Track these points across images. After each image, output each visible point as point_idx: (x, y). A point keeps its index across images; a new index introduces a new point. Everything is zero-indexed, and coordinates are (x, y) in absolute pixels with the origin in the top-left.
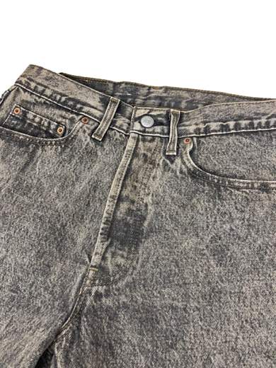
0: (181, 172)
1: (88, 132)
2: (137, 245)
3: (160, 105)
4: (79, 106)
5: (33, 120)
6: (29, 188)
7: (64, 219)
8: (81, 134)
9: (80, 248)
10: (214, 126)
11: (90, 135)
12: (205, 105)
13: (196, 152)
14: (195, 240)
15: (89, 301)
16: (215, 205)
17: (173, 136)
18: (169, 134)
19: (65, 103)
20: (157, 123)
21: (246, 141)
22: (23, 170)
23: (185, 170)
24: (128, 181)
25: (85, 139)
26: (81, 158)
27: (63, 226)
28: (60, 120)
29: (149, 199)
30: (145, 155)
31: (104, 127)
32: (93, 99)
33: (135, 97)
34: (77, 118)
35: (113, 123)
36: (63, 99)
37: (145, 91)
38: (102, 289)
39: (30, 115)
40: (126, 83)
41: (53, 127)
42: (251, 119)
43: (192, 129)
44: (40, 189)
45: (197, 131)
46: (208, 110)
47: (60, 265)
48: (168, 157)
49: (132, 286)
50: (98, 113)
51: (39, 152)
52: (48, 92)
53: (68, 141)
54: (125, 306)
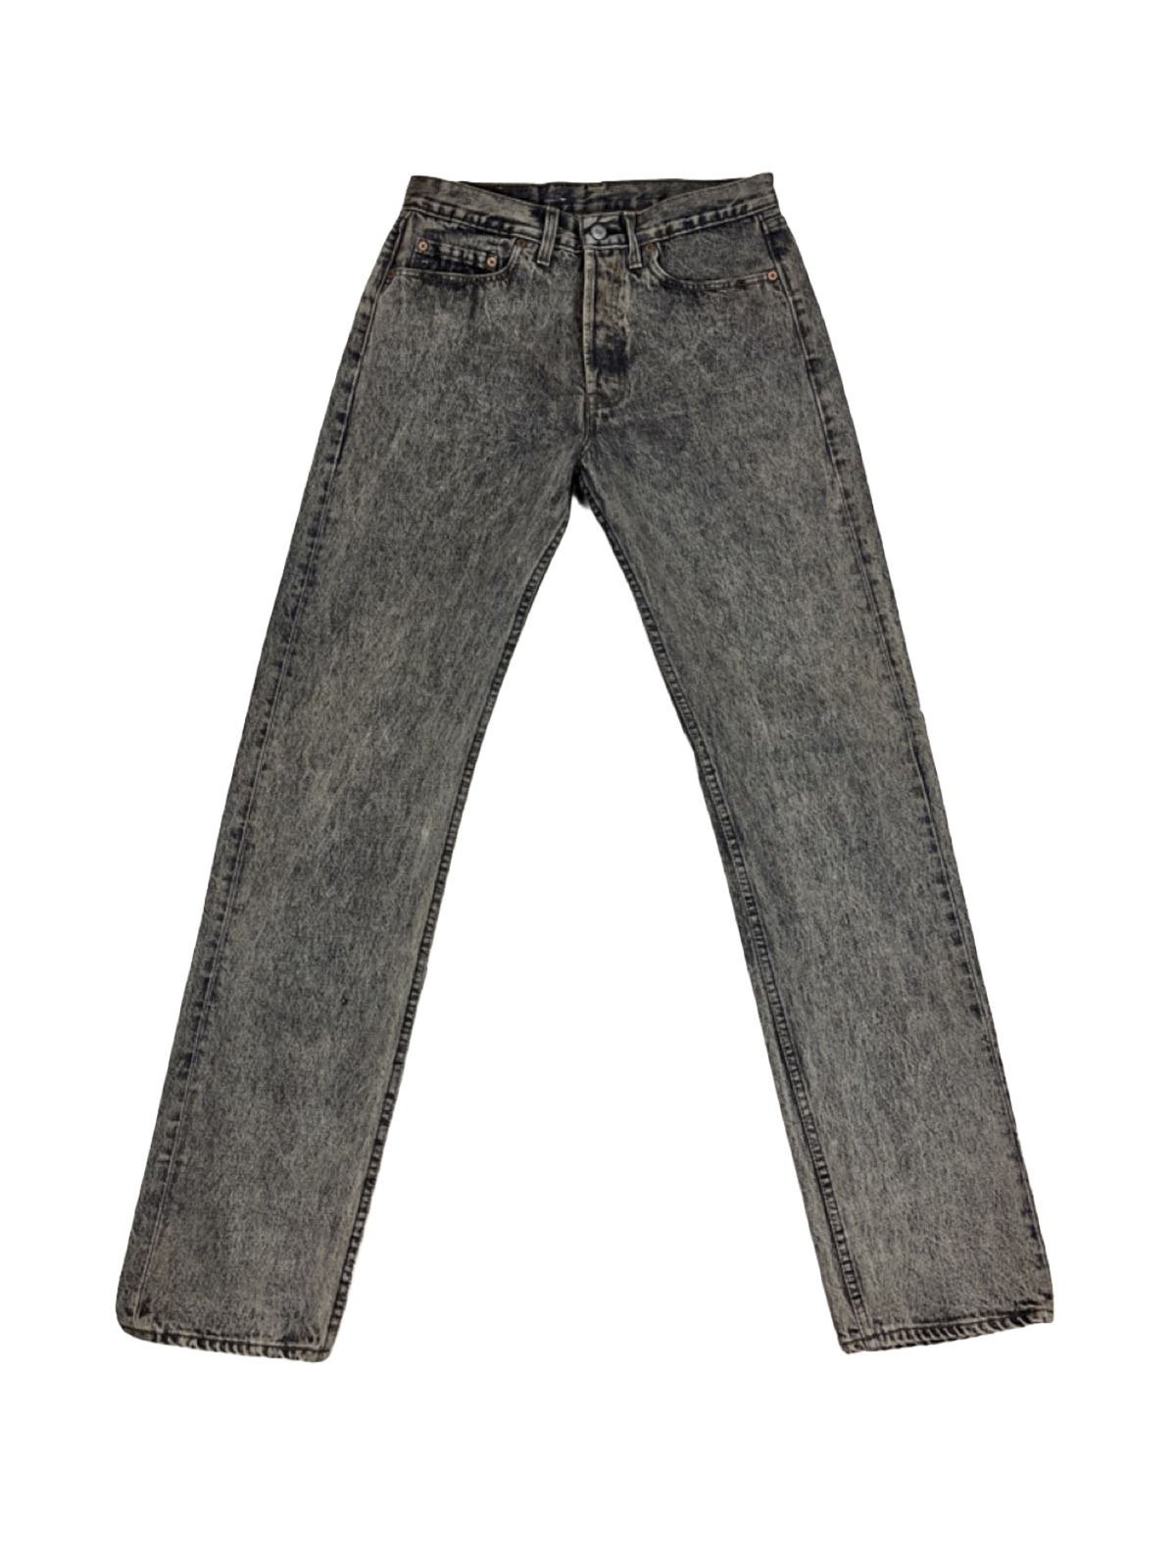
0: (652, 285)
1: (531, 257)
2: (625, 372)
3: (607, 209)
4: (507, 226)
5: (451, 255)
6: (486, 336)
7: (540, 359)
8: (523, 261)
9: (569, 384)
10: (676, 224)
11: (535, 260)
12: (660, 199)
13: (663, 259)
14: (681, 352)
15: (599, 421)
16: (695, 312)
17: (633, 244)
18: (627, 242)
19: (487, 224)
20: (610, 232)
21: (714, 236)
22: (472, 316)
23: (656, 281)
24: (599, 306)
25: (531, 268)
26: (532, 291)
27: (542, 367)
28: (488, 248)
29: (625, 322)
30: (608, 273)
31: (547, 247)
32: (521, 213)
33: (571, 201)
34: (511, 242)
35: (558, 241)
36: (484, 219)
37: (581, 192)
38: (606, 411)
39: (445, 248)
40: (556, 184)
41: (481, 259)
42: (715, 209)
43: (652, 232)
44: (498, 333)
45: (659, 234)
46: (665, 206)
47: (555, 403)
48: (634, 271)
49: (632, 406)
50: (535, 232)
51: (481, 292)
52: (460, 213)
53: (509, 273)
54: (631, 424)
